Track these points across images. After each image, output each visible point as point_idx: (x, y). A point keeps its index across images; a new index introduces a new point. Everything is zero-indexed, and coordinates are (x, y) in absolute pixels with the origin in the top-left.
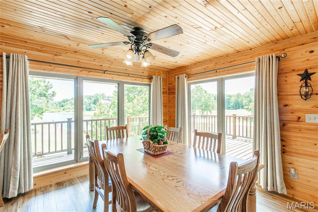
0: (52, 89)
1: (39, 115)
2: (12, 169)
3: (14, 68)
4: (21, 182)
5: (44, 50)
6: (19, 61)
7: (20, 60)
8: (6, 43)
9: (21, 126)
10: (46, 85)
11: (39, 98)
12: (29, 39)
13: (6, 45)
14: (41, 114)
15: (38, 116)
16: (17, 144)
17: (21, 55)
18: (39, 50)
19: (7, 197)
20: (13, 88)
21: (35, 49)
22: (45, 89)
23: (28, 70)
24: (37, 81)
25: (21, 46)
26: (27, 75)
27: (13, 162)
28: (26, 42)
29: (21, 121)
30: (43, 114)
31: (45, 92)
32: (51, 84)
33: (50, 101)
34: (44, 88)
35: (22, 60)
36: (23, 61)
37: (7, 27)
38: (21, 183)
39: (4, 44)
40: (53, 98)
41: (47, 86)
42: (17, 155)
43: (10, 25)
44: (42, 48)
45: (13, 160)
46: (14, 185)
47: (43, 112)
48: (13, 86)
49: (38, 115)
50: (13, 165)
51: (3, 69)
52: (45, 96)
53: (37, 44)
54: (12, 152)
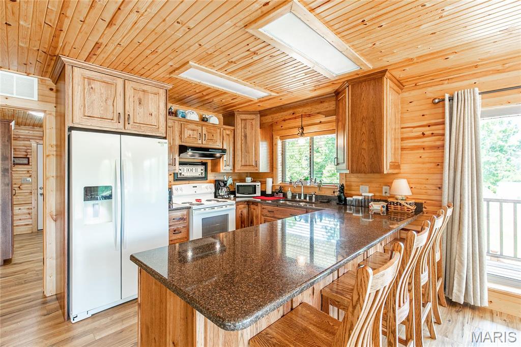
0: (516, 134)
1: (490, 185)
2: (457, 261)
3: (459, 113)
4: (468, 285)
5: (509, 67)
6: (466, 101)
7: (468, 97)
8: (449, 79)
9: (468, 199)
10: (503, 129)
11: (489, 155)
12: (482, 60)
13: (448, 83)
14: (494, 184)
15: (489, 188)
16: (463, 226)
17: (469, 90)
18: (498, 71)
19: (450, 298)
20: (457, 143)
21: (491, 72)
22: (501, 137)
23: (479, 110)
24: (486, 125)
25: (469, 75)
26: (477, 119)
27: (457, 252)
28: (476, 67)
29: (468, 193)
30: (498, 183)
31: (502, 144)
32: (516, 125)
33: (512, 158)
34: (501, 135)
35: (471, 97)
36: (473, 98)
37: (451, 57)
38: (468, 287)
39: (446, 82)
40: (518, 153)
41: (506, 130)
42: (463, 242)
43: (456, 53)
44: (505, 66)
45: (458, 249)
46: (460, 285)
47: (497, 181)
48: (457, 140)
49: (487, 186)
50: (457, 256)
51: (444, 118)
52: (501, 150)
53: (495, 62)
54: (457, 236)
